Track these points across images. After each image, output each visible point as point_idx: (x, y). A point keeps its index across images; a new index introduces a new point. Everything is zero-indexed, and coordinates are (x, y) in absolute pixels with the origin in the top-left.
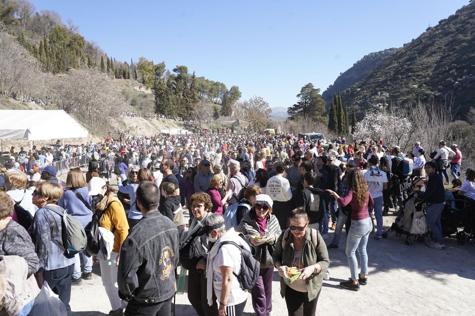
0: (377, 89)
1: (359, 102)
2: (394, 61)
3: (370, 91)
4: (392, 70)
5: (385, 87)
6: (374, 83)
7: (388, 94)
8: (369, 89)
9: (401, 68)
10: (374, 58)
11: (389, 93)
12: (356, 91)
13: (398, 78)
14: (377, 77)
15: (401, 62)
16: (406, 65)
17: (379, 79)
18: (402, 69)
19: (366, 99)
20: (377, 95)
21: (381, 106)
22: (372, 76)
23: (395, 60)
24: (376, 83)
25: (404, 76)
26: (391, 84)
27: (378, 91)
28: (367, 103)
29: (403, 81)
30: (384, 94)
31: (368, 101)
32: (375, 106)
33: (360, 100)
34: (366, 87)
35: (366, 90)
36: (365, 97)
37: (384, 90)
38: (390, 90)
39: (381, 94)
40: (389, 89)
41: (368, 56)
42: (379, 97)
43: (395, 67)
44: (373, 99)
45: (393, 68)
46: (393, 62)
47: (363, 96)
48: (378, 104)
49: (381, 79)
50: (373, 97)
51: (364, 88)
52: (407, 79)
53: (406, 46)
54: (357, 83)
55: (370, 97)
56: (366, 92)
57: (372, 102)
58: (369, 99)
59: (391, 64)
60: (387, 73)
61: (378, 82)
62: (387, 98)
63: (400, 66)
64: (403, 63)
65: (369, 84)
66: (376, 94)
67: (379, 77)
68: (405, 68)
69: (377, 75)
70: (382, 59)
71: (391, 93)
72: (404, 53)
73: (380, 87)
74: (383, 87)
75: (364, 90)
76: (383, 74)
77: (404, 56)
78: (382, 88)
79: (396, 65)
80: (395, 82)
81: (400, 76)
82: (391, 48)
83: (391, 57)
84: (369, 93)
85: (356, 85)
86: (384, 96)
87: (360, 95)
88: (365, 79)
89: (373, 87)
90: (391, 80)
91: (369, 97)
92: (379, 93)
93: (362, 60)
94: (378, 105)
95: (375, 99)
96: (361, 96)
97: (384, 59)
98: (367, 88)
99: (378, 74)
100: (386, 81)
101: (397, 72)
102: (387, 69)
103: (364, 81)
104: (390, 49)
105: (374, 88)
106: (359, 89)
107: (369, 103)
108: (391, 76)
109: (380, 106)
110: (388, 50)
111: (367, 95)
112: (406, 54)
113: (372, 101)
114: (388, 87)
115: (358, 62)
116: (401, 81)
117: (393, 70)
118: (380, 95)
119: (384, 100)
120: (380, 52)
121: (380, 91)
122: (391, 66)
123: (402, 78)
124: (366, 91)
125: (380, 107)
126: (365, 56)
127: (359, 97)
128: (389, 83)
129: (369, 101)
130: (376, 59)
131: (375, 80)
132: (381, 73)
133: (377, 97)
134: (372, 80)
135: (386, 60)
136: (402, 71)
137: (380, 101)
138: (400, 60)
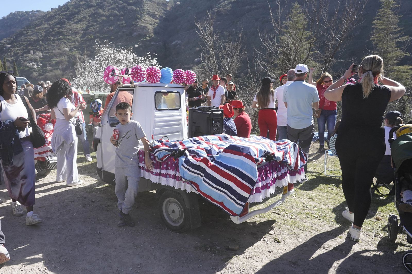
0: (29, 48)
1: (10, 59)
2: (44, 22)
3: (21, 49)
4: (43, 30)
5: (38, 46)
6: (25, 41)
7: (41, 54)
8: (20, 47)
9: (52, 30)
10: (20, 16)
11: (42, 53)
12: (6, 47)
13: (50, 40)
14: (28, 36)
15: (52, 24)
16: (56, 27)
17: (30, 38)
18: (53, 31)
19: (18, 57)
20: (30, 53)
21: (34, 65)
22: (21, 34)
23: (45, 21)
24: (27, 41)
25: (56, 38)
26: (43, 44)
27: (30, 50)
28: (20, 61)
29: (54, 42)
30: (37, 53)
31: (20, 59)
32: (28, 64)
33: (11, 57)
34: (17, 44)
35: (18, 47)
36: (16, 54)
37: (37, 49)
38: (43, 50)
39: (34, 53)
40: (42, 49)
41: (14, 14)
42: (32, 56)
43: (46, 28)
44: (26, 57)
45: (44, 29)
46: (43, 23)
47: (14, 53)
48: (31, 63)
49: (33, 38)
50: (25, 55)
51: (14, 45)
52: (58, 42)
53: (53, 10)
54: (5, 39)
55: (22, 55)
56: (17, 49)
57: (25, 61)
58: (21, 57)
59: (41, 24)
60: (38, 33)
61: (30, 41)
62: (40, 58)
63: (51, 28)
64: (53, 26)
65: (20, 41)
66: (28, 52)
67: (30, 36)
68: (56, 30)
69: (27, 33)
70: (29, 19)
71: (44, 53)
72: (54, 16)
73: (32, 46)
74: (36, 47)
75: (14, 47)
76: (34, 34)
77: (54, 19)
78: (34, 47)
79: (46, 26)
80: (47, 43)
81: (52, 38)
82: (39, 10)
83: (40, 18)
84: (21, 51)
85: (4, 41)
86: (37, 55)
87: (11, 52)
88: (14, 36)
89: (24, 45)
90: (43, 40)
91: (21, 55)
92: (32, 52)
93: (7, 16)
94: (31, 64)
95: (27, 58)
96: (12, 53)
97: (31, 20)
98: (18, 46)
99: (29, 32)
100: (38, 41)
101: (48, 33)
102: (38, 29)
103: (14, 38)
104: (37, 11)
105: (26, 47)
106: (9, 46)
107: (21, 62)
108: (42, 36)
109: (33, 65)
110: (35, 11)
111: (18, 53)
112: (56, 18)
113: (25, 59)
114: (40, 47)
115: (4, 18)
116: (53, 43)
117: (44, 31)
118: (32, 54)
119: (37, 60)
120: (27, 12)
121: (32, 49)
122: (42, 27)
123: (54, 40)
124: (17, 48)
125: (34, 66)
126: (11, 13)
127: (9, 54)
128: (41, 42)
129: (21, 60)
130: (23, 18)
131: (27, 38)
132: (32, 32)
133: (30, 56)
134: (23, 38)
135: (34, 20)
136: (53, 33)
137: (33, 60)
138: (50, 22)
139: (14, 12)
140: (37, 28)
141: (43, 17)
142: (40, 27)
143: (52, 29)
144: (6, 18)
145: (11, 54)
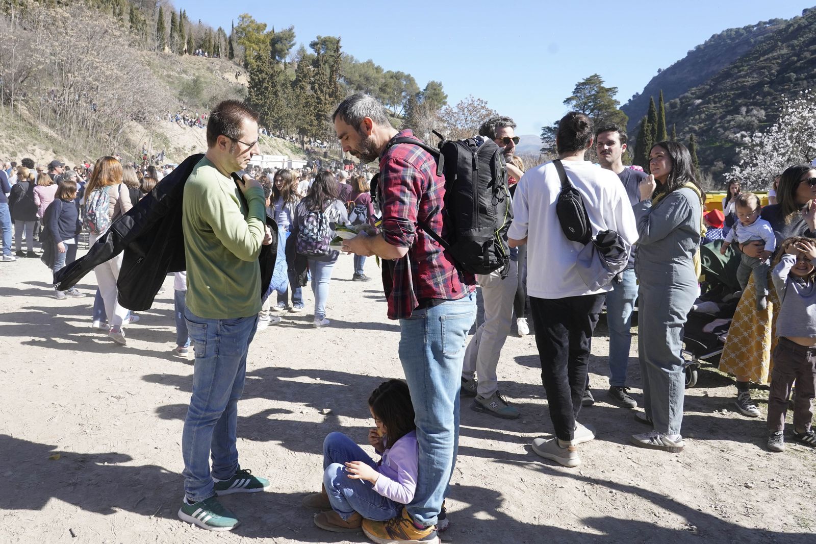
0: (740, 101)
1: (696, 128)
2: (780, 44)
3: (723, 106)
4: (774, 62)
5: (758, 97)
6: (732, 89)
7: (763, 112)
8: (720, 102)
9: (796, 58)
10: (733, 39)
11: (765, 109)
12: (692, 104)
13: (789, 80)
14: (740, 77)
15: (797, 46)
16: (808, 51)
17: (744, 82)
18: (798, 61)
19: (715, 122)
20: (738, 113)
21: (745, 137)
22: (727, 75)
23: (783, 42)
24: (737, 89)
25: (803, 76)
26: (772, 91)
27: (741, 105)
28: (716, 131)
29: (799, 84)
30: (755, 112)
31: (717, 125)
32: (731, 136)
33: (700, 123)
34: (715, 97)
35: (715, 103)
36: (710, 117)
37: (756, 104)
38: (768, 103)
39: (747, 112)
40: (766, 102)
41: (720, 36)
42: (742, 119)
43: (782, 55)
44: (729, 122)
45: (778, 58)
46: (778, 46)
47: (707, 115)
48: (738, 132)
49: (749, 81)
50: (729, 118)
51: (709, 99)
52: (808, 82)
53: (808, 13)
54: (694, 88)
55: (722, 118)
56: (715, 107)
57: (726, 129)
58: (719, 121)
59: (772, 49)
60: (764, 68)
61: (743, 87)
62: (760, 121)
63: (794, 55)
64: (801, 48)
65: (721, 90)
66: (737, 111)
67: (745, 76)
68: (805, 58)
69: (740, 71)
70: (751, 42)
71: (769, 110)
72: (806, 26)
73: (745, 98)
74: (754, 98)
75: (708, 103)
76: (754, 71)
77: (805, 33)
78: (750, 99)
79: (785, 51)
80: (780, 88)
81: (794, 76)
82: (774, 18)
83: (773, 36)
84: (721, 110)
85: (692, 94)
86: (755, 116)
87: (701, 113)
88: (713, 80)
89: (729, 96)
90: (771, 83)
91: (720, 118)
92: (744, 110)
93: (706, 43)
94: (739, 135)
95: (732, 123)
96: (703, 116)
97: (755, 42)
98: (717, 100)
99: (743, 70)
100: (760, 85)
101: (787, 66)
102: (765, 60)
103: (710, 85)
104: (771, 22)
105: (733, 100)
106: (699, 101)
107: (719, 131)
108: (771, 74)
109: (743, 136)
110: (765, 23)
111: (715, 114)
112: (810, 29)
113: (726, 125)
114: (764, 97)
115: (698, 48)
116: (794, 86)
117: (778, 63)
118: (744, 113)
119: (753, 125)
120: (748, 29)
121: (745, 105)
122: (775, 54)
123: (797, 79)
124: (713, 105)
125: (744, 139)
126: (713, 36)
127: (697, 117)
128: (766, 88)
129: (719, 127)
130: (737, 41)
131: (736, 83)
132: (749, 69)
133: (739, 118)
134: (728, 82)
135: (761, 42)
136: (798, 64)
137: (744, 126)
138: (795, 42)
139: (719, 33)
140: (762, 59)
141: (780, 32)
142: (770, 55)
143: (798, 55)
144: (702, 47)
145: (700, 118)
